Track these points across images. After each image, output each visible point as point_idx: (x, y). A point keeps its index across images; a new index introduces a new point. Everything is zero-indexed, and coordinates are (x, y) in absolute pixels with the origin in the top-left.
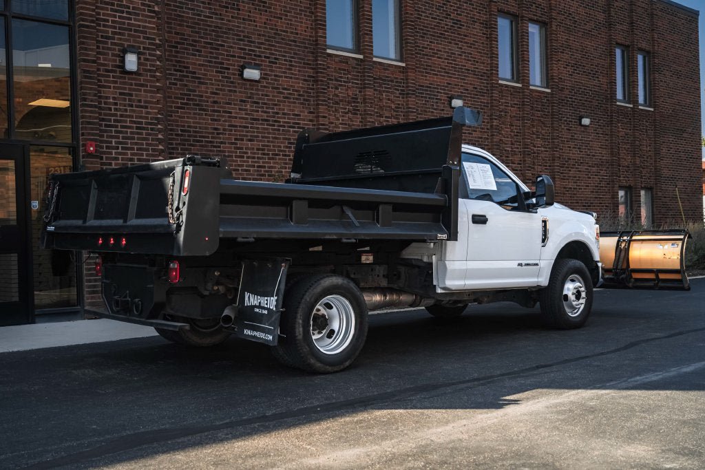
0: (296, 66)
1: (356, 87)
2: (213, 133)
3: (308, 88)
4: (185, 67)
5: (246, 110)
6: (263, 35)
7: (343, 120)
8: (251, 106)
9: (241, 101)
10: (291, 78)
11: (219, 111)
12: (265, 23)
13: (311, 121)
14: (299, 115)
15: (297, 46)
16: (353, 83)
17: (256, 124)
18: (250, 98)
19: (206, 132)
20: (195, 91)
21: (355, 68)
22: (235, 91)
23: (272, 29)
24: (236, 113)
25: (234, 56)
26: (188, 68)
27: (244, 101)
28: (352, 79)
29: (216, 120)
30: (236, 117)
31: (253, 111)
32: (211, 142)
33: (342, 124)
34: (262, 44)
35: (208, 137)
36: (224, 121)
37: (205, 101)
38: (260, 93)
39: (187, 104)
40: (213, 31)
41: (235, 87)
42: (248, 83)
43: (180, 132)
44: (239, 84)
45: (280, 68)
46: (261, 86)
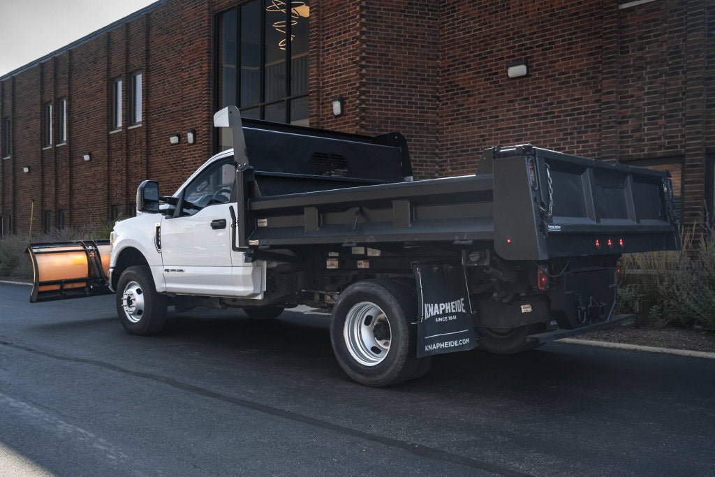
0: (577, 42)
1: (678, 37)
2: (479, 141)
3: (595, 63)
4: (456, 86)
5: (515, 109)
6: (535, 24)
7: (649, 88)
8: (519, 104)
9: (509, 102)
10: (571, 58)
11: (486, 118)
12: (538, 9)
13: (597, 101)
14: (581, 99)
15: (579, 18)
16: (670, 33)
17: (525, 121)
18: (519, 96)
19: (472, 142)
20: (464, 105)
21: (676, 10)
22: (503, 94)
23: (547, 12)
24: (503, 115)
25: (502, 58)
26: (458, 85)
27: (512, 101)
28: (670, 27)
29: (482, 128)
30: (503, 120)
31: (522, 108)
32: (477, 150)
33: (648, 93)
34: (535, 33)
35: (474, 146)
36: (490, 127)
37: (472, 112)
38: (530, 87)
39: (456, 119)
40: (482, 42)
41: (504, 89)
42: (517, 81)
43: (449, 146)
44: (507, 85)
45: (556, 52)
46: (533, 80)
